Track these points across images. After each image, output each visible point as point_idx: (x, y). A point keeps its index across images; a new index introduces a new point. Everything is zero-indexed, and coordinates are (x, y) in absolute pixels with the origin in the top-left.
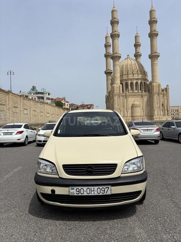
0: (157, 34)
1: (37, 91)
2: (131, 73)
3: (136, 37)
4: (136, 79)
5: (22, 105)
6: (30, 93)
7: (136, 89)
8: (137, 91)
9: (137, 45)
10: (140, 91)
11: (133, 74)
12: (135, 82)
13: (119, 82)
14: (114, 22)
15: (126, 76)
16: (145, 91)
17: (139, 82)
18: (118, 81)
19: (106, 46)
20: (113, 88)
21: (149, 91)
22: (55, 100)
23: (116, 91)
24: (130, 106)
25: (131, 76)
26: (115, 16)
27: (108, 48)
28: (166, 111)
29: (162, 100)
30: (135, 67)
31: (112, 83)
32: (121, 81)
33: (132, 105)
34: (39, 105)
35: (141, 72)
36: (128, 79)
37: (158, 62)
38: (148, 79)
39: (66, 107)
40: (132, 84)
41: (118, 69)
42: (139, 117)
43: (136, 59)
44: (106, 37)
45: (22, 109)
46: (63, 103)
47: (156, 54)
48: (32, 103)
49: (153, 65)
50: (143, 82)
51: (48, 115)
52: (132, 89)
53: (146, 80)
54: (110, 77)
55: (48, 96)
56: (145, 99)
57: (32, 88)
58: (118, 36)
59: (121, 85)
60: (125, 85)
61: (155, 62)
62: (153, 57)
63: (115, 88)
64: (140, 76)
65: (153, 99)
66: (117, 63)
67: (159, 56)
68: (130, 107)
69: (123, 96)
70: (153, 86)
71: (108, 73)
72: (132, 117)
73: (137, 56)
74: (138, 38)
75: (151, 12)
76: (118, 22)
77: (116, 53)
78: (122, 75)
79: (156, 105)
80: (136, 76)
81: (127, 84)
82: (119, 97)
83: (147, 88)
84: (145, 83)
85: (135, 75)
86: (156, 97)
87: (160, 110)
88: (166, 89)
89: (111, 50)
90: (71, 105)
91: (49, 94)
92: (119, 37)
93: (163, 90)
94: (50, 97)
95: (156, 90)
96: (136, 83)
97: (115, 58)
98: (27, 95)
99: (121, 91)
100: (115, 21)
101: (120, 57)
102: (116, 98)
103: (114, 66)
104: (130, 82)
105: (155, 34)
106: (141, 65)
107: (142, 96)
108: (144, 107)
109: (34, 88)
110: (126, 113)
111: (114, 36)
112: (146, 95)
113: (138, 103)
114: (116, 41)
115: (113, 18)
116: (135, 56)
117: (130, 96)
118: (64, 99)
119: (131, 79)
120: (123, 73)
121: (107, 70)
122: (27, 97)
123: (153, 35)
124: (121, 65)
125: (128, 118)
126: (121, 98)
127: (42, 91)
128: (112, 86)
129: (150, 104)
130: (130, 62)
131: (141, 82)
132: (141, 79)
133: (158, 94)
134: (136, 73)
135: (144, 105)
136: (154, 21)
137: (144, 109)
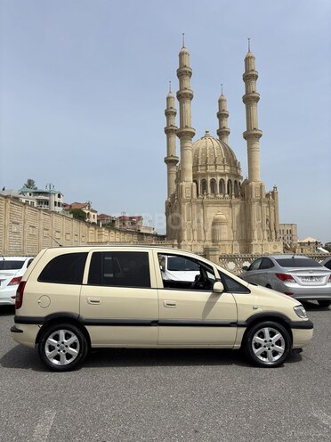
0: (258, 99)
1: (36, 189)
2: (212, 163)
3: (220, 101)
4: (222, 175)
5: (8, 216)
6: (23, 193)
7: (221, 192)
8: (222, 196)
9: (222, 116)
10: (227, 196)
11: (216, 165)
12: (218, 179)
13: (191, 179)
14: (183, 73)
15: (204, 168)
16: (237, 196)
17: (226, 179)
18: (189, 177)
19: (169, 113)
20: (179, 188)
21: (243, 195)
22: (71, 206)
23: (186, 194)
24: (210, 222)
25: (211, 169)
26: (186, 62)
27: (172, 117)
28: (273, 233)
29: (266, 213)
30: (219, 153)
31: (179, 180)
32: (194, 176)
33: (215, 219)
34: (42, 215)
35: (229, 161)
36: (207, 174)
37: (257, 146)
38: (242, 175)
39: (92, 220)
40: (213, 182)
41: (189, 155)
42: (227, 243)
43: (221, 139)
44: (168, 99)
45: (8, 222)
46: (87, 212)
47: (255, 132)
48: (28, 211)
49: (250, 151)
50: (233, 180)
51: (58, 235)
52: (213, 191)
53: (238, 176)
54: (174, 170)
55: (57, 200)
56: (237, 209)
57: (26, 183)
58: (191, 97)
59: (195, 184)
60: (202, 185)
61: (254, 146)
62: (251, 136)
63: (184, 188)
64: (227, 169)
65: (250, 210)
66: (188, 144)
67: (260, 136)
68: (210, 224)
69: (197, 203)
70: (251, 189)
71: (170, 161)
72: (213, 241)
73: (222, 133)
74: (223, 103)
75: (248, 60)
76: (190, 73)
77: (187, 127)
78: (195, 167)
79: (256, 222)
80: (220, 169)
81: (204, 183)
82: (191, 205)
83: (240, 190)
84: (236, 181)
85: (218, 167)
86: (255, 207)
87: (263, 231)
88: (273, 193)
89: (176, 122)
90: (102, 217)
91: (59, 196)
92: (191, 99)
93: (268, 195)
94: (61, 200)
95: (255, 194)
96: (220, 182)
97: (185, 135)
98: (17, 195)
99: (195, 194)
100: (186, 71)
101: (193, 134)
102: (185, 207)
103: (182, 149)
104: (209, 179)
105: (254, 97)
106: (231, 151)
107: (231, 206)
108: (235, 225)
109: (30, 184)
110: (203, 234)
111: (183, 96)
112: (238, 203)
113: (223, 217)
114: (187, 105)
115: (182, 65)
116: (218, 134)
117: (209, 203)
118: (88, 205)
119: (212, 175)
120: (198, 162)
121: (168, 156)
122: (16, 199)
123: (250, 99)
124: (195, 147)
125: (206, 243)
126: (195, 207)
127: (47, 190)
128: (178, 186)
129: (245, 221)
130: (210, 144)
131: (229, 180)
132: (229, 174)
133: (260, 201)
134: (220, 163)
135: (235, 220)
136: (253, 75)
137: (235, 229)
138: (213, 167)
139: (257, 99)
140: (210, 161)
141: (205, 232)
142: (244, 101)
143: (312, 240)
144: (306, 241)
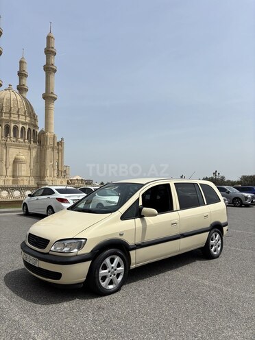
2: (15, 112)
3: (21, 62)
4: (23, 123)
7: (22, 137)
8: (22, 140)
9: (22, 75)
10: (26, 141)
11: (19, 115)
12: (20, 126)
15: (8, 115)
16: (35, 142)
17: (27, 127)
21: (40, 142)
24: (11, 160)
25: (14, 117)
29: (56, 155)
30: (22, 106)
33: (16, 159)
35: (29, 113)
36: (11, 121)
37: (53, 106)
38: (39, 126)
40: (15, 128)
42: (25, 178)
47: (52, 95)
49: (47, 109)
50: (32, 129)
52: (15, 136)
53: (36, 126)
56: (34, 152)
60: (6, 129)
61: (51, 106)
62: (48, 98)
64: (28, 120)
65: (45, 154)
67: (56, 99)
68: (12, 162)
69: (1, 144)
70: (47, 137)
72: (13, 176)
73: (21, 89)
74: (24, 65)
75: (49, 38)
78: (0, 113)
79: (49, 163)
80: (22, 119)
81: (8, 128)
83: (38, 139)
84: (34, 130)
85: (21, 117)
86: (49, 152)
87: (53, 170)
88: (61, 142)
93: (58, 143)
95: (50, 142)
96: (22, 129)
101: (1, 85)
104: (12, 125)
105: (53, 69)
107: (30, 149)
108: (32, 164)
110: (5, 171)
112: (35, 147)
113: (23, 157)
116: (18, 89)
117: (14, 145)
119: (15, 122)
120: (3, 110)
123: (49, 70)
125: (7, 178)
129: (40, 162)
130: (13, 96)
131: (29, 128)
132: (29, 124)
133: (53, 148)
134: (22, 113)
135: (32, 160)
136: (53, 52)
137: (32, 167)
138: (16, 116)
139: (55, 71)
140: (14, 111)
141: (6, 169)
142: (44, 69)
143: (79, 178)
144: (75, 178)
